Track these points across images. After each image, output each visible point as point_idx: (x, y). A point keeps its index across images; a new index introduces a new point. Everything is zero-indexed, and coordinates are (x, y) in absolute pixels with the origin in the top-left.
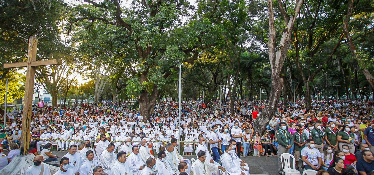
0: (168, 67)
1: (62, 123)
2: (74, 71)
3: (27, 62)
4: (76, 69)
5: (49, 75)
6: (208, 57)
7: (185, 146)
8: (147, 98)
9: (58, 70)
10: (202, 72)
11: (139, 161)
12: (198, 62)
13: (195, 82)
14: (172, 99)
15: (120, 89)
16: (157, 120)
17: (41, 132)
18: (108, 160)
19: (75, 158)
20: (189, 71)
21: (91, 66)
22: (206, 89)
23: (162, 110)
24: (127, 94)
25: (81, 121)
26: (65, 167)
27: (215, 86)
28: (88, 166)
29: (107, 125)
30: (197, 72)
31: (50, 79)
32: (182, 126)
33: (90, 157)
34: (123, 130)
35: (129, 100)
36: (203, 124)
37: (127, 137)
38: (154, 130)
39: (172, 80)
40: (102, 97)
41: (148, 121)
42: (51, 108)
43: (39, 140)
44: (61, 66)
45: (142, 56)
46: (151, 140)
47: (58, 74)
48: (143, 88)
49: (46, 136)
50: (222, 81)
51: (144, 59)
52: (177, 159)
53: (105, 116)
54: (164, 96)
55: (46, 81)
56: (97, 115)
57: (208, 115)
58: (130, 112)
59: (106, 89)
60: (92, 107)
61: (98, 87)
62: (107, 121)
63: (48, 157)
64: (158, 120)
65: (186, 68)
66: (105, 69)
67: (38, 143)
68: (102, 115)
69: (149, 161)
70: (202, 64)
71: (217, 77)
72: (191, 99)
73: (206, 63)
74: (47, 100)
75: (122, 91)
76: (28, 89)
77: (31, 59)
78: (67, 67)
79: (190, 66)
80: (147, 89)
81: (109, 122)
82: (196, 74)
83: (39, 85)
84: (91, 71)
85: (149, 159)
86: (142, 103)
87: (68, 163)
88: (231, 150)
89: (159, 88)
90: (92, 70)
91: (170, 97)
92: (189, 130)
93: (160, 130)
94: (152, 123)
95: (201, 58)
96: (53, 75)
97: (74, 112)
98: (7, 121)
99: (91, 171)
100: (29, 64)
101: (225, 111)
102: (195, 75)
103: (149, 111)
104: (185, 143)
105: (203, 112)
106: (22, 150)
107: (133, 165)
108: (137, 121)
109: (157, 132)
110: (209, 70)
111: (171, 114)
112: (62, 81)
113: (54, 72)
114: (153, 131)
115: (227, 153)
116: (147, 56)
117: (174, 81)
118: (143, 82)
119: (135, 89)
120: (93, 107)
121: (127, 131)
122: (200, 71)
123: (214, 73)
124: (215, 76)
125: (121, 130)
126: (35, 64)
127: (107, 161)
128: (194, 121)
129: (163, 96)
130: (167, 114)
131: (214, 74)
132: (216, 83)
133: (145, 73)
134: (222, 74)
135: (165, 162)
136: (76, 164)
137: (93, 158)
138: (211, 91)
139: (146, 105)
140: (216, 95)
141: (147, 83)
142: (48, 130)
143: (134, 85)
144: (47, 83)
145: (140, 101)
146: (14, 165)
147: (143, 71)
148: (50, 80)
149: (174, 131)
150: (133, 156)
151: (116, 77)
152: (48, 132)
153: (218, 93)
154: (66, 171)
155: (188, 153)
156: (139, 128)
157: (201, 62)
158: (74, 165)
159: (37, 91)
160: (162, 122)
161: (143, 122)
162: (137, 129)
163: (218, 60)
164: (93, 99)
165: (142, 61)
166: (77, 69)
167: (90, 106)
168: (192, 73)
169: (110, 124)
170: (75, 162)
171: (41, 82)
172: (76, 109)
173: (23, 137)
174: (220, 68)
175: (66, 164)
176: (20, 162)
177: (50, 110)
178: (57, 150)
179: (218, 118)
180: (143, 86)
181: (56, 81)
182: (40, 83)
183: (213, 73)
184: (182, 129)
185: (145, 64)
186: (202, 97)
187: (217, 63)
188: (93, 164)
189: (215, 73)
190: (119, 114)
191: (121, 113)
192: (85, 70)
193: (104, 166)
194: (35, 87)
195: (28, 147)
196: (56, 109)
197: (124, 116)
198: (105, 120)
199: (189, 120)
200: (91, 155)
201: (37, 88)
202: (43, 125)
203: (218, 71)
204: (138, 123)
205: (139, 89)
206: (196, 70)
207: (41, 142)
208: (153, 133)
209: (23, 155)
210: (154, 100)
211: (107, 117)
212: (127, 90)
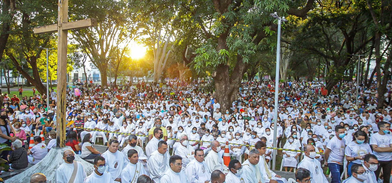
0: (260, 25)
1: (111, 108)
2: (126, 36)
3: (58, 25)
4: (128, 34)
5: (96, 43)
6: (336, 4)
7: (284, 156)
8: (227, 76)
9: (106, 35)
10: (323, 31)
11: (204, 172)
12: (317, 15)
13: (310, 49)
14: (271, 78)
15: (189, 62)
16: (242, 110)
17: (85, 118)
18: (159, 165)
19: (117, 158)
20: (300, 30)
21: (148, 28)
22: (331, 62)
23: (251, 96)
24: (196, 69)
25: (134, 107)
26: (100, 169)
27: (348, 56)
28: (131, 172)
29: (168, 114)
30: (315, 32)
31: (98, 48)
32: (283, 124)
33: (134, 158)
34: (188, 123)
35: (203, 78)
36: (320, 122)
37: (194, 133)
38: (236, 126)
39: (268, 47)
40: (164, 73)
41: (227, 112)
42: (100, 88)
43: (83, 130)
44: (110, 30)
45: (219, 8)
46: (230, 142)
47: (107, 41)
48: (220, 60)
49: (91, 125)
50: (363, 47)
51: (222, 13)
52: (266, 176)
53: (166, 102)
54: (258, 74)
55: (93, 50)
56: (156, 99)
57: (330, 106)
58: (202, 98)
59: (170, 62)
60: (150, 88)
61: (159, 60)
62: (168, 109)
63: (90, 153)
64: (244, 111)
65: (295, 26)
66: (168, 32)
67: (82, 133)
68: (163, 100)
69: (216, 175)
70: (324, 18)
71: (353, 40)
72: (303, 79)
73: (333, 15)
74: (95, 77)
75: (191, 64)
76: (61, 62)
77: (61, 20)
78: (116, 32)
79: (302, 22)
80: (227, 61)
81: (170, 110)
82: (312, 36)
83: (85, 57)
84: (148, 36)
85: (216, 172)
86: (219, 83)
87: (104, 165)
88: (362, 173)
89: (246, 60)
90: (150, 35)
91: (268, 75)
92: (294, 130)
93: (245, 128)
94: (233, 115)
95: (323, 6)
96: (101, 42)
97: (126, 94)
98: (50, 102)
99: (134, 179)
100: (60, 27)
101: (365, 101)
102: (310, 37)
103: (229, 96)
104: (284, 151)
105: (322, 102)
106: (58, 141)
107: (194, 177)
108: (211, 110)
109: (240, 129)
110: (336, 28)
111: (266, 102)
112: (112, 51)
113: (102, 39)
114: (234, 127)
115: (355, 177)
116: (227, 7)
117: (271, 48)
118: (221, 51)
119: (208, 61)
120: (152, 87)
121: (194, 124)
122: (320, 30)
123: (348, 32)
124: (349, 40)
125: (186, 123)
126: (67, 26)
127: (158, 167)
128: (303, 116)
129: (256, 73)
130: (260, 102)
131: (347, 36)
132: (350, 50)
133: (224, 36)
134: (364, 33)
135: (242, 179)
136: (118, 166)
137: (137, 161)
138: (340, 65)
139: (226, 87)
140: (352, 72)
141: (227, 52)
142: (93, 117)
143: (206, 56)
144: (95, 54)
145: (216, 79)
146: (50, 159)
147: (221, 33)
148: (98, 50)
149: (268, 129)
150: (195, 163)
151: (182, 43)
152: (93, 120)
153: (355, 69)
154: (102, 174)
155: (288, 168)
156: (213, 121)
157: (322, 13)
158: (115, 167)
159: (83, 65)
160: (251, 115)
161: (220, 113)
162: (210, 123)
163: (356, 9)
164: (153, 76)
165: (219, 17)
166: (130, 33)
167: (148, 87)
168: (304, 35)
169: (172, 112)
170: (117, 164)
171: (87, 52)
172: (129, 91)
173: (59, 124)
174: (361, 23)
175: (101, 165)
176: (57, 156)
177: (98, 90)
178: (103, 144)
179: (351, 113)
180: (220, 57)
181: (104, 51)
182: (86, 54)
183: (345, 33)
184: (280, 128)
185: (224, 21)
186: (323, 76)
187: (354, 15)
188: (138, 169)
189: (350, 34)
190: (186, 100)
191: (189, 98)
192: (141, 34)
193: (154, 173)
194: (80, 59)
195: (65, 138)
196: (105, 90)
197: (193, 102)
198: (165, 108)
199: (295, 114)
200: (135, 157)
201: (83, 61)
202: (88, 111)
203: (356, 28)
204: (212, 114)
205: (214, 61)
206: (313, 28)
207: (85, 131)
208: (233, 131)
209: (59, 147)
210: (237, 80)
211: (169, 103)
212: (196, 63)
